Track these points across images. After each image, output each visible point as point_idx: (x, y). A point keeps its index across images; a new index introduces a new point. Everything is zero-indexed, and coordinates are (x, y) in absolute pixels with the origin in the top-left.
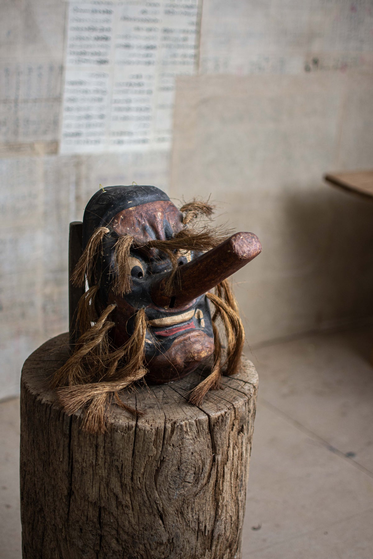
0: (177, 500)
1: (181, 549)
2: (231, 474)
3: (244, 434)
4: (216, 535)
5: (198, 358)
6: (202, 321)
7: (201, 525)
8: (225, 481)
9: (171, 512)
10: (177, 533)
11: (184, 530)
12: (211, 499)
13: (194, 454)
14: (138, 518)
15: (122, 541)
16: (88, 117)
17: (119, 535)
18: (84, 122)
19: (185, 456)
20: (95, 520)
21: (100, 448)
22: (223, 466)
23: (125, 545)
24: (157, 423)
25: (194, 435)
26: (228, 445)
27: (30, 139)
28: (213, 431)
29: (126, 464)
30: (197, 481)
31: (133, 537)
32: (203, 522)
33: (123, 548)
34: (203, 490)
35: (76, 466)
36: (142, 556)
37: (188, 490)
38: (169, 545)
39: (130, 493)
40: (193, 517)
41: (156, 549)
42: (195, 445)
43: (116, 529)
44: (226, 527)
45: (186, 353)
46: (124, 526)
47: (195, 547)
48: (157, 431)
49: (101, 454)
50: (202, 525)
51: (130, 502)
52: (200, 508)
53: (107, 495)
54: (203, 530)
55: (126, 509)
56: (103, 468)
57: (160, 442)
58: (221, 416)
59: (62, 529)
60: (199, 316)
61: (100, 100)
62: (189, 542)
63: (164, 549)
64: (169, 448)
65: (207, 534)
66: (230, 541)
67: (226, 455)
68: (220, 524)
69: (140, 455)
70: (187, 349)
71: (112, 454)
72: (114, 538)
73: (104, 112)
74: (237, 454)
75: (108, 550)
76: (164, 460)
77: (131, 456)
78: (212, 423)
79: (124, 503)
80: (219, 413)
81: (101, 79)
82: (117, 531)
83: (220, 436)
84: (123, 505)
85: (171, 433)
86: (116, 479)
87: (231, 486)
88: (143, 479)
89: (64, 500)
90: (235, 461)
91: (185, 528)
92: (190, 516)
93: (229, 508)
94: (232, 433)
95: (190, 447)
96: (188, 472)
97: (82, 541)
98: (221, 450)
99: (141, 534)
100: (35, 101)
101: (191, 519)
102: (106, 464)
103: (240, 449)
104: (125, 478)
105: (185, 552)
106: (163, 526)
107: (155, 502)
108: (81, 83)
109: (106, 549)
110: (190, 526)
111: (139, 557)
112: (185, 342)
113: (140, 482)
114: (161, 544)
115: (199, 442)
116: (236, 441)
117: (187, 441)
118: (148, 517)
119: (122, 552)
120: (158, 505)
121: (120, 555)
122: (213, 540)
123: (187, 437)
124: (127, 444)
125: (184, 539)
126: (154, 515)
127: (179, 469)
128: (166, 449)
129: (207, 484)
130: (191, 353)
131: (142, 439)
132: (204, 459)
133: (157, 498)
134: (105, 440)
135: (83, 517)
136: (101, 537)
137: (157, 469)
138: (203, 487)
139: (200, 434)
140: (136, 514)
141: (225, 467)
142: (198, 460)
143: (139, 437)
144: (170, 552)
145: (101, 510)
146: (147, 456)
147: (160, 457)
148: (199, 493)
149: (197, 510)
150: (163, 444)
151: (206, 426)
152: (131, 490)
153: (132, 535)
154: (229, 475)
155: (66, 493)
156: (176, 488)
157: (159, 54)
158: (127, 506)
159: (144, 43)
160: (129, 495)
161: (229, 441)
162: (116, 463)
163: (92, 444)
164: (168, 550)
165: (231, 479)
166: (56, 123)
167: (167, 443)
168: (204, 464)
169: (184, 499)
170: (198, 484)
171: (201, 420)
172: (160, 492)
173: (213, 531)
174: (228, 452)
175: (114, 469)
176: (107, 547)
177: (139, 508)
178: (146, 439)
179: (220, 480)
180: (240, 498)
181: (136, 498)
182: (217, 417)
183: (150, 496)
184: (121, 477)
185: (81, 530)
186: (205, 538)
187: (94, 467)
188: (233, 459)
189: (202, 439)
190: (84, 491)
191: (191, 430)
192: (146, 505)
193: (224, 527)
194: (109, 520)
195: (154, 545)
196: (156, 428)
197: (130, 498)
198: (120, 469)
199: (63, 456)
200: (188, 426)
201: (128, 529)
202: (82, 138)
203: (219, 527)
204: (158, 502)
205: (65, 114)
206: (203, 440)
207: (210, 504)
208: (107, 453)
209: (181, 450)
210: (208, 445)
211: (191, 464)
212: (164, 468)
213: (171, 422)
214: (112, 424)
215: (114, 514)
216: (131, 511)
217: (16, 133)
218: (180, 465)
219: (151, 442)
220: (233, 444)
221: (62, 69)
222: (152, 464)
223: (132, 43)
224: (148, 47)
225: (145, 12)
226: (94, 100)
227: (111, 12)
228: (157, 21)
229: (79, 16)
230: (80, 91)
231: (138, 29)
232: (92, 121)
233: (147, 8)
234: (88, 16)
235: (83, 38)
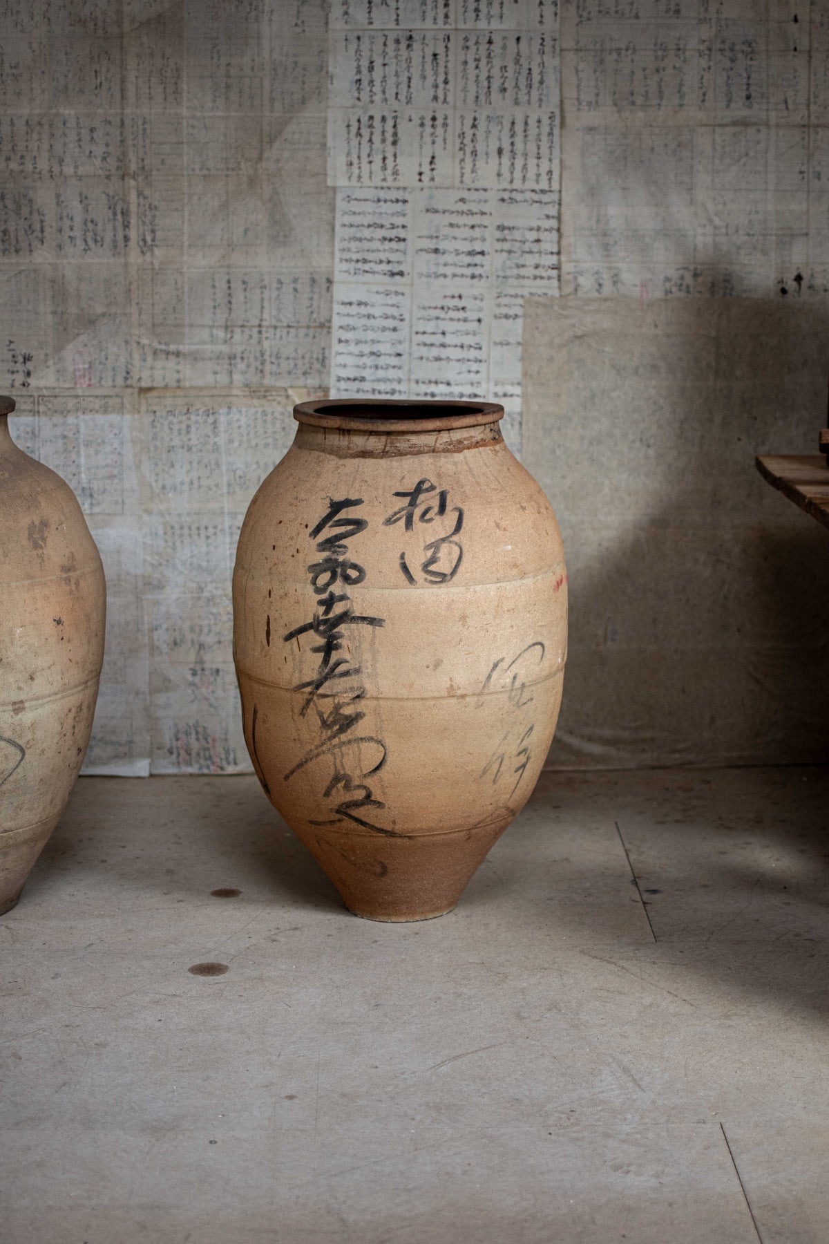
16: (374, 354)
18: (369, 361)
27: (281, 383)
61: (395, 329)
73: (399, 349)
81: (393, 300)
100: (288, 328)
108: (360, 304)
157: (491, 264)
159: (465, 246)
166: (323, 361)
202: (364, 386)
205: (336, 347)
217: (260, 372)
221: (329, 281)
223: (441, 246)
224: (470, 253)
225: (462, 200)
226: (384, 329)
227: (405, 201)
228: (483, 213)
229: (355, 206)
230: (359, 315)
231: (451, 225)
232: (382, 361)
233: (465, 194)
234: (369, 207)
235: (360, 240)
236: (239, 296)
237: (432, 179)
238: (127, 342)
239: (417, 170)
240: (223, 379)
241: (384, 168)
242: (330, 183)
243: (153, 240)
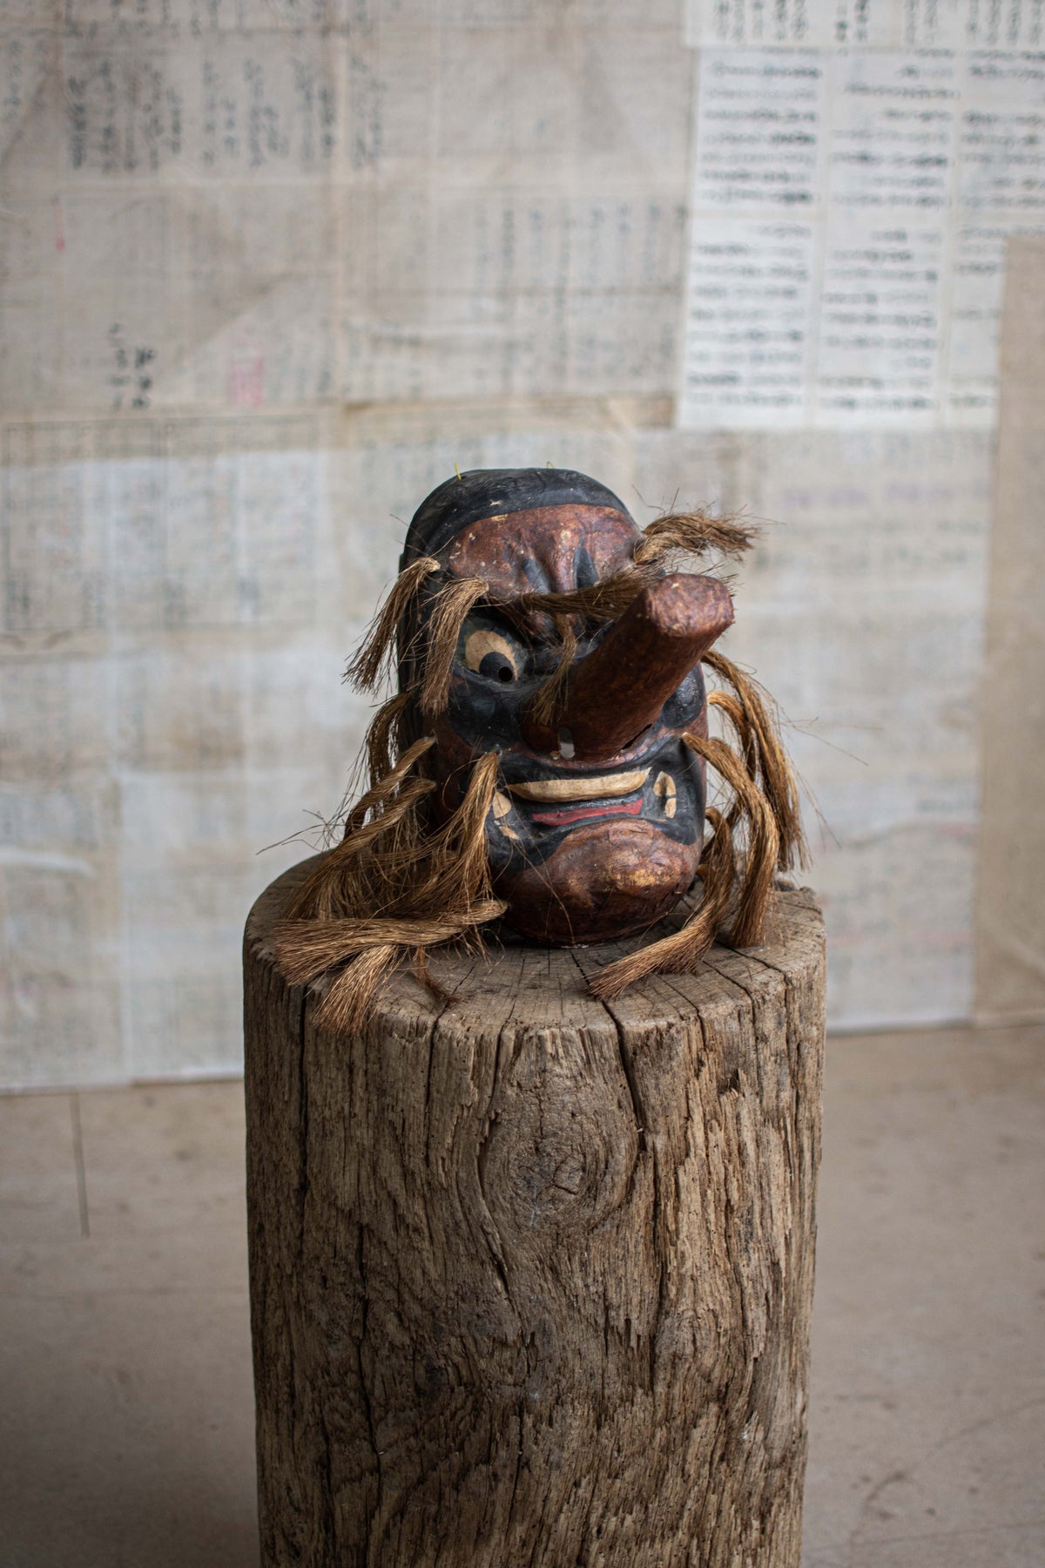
0: (539, 1232)
1: (559, 1368)
2: (704, 1195)
3: (744, 1096)
4: (664, 1355)
5: (625, 885)
6: (672, 802)
7: (613, 1313)
8: (685, 1209)
9: (525, 1261)
10: (543, 1323)
11: (564, 1319)
12: (641, 1248)
13: (579, 1118)
14: (445, 1264)
15: (410, 1320)
16: (756, 336)
17: (403, 1303)
18: (745, 348)
19: (551, 1117)
20: (351, 1257)
21: (358, 1074)
22: (675, 1168)
23: (416, 1332)
24: (484, 1026)
25: (575, 1069)
26: (685, 1114)
27: (594, 388)
28: (633, 1066)
29: (411, 1119)
30: (592, 1190)
31: (433, 1314)
32: (619, 1307)
33: (412, 1339)
34: (613, 1218)
35: (314, 1115)
36: (456, 1366)
37: (568, 1211)
38: (523, 1351)
39: (424, 1196)
40: (587, 1286)
41: (492, 1355)
42: (579, 1095)
43: (395, 1284)
44: (698, 1337)
45: (593, 870)
46: (412, 1280)
47: (600, 1371)
48: (480, 1045)
49: (360, 1090)
50: (618, 1314)
51: (424, 1221)
52: (606, 1265)
53: (374, 1194)
54: (622, 1331)
55: (415, 1237)
56: (364, 1125)
57: (486, 1071)
58: (655, 1032)
59: (291, 1276)
60: (664, 790)
61: (790, 293)
62: (580, 1354)
63: (512, 1358)
64: (509, 1092)
65: (633, 1343)
66: (716, 1383)
67: (682, 1138)
68: (676, 1324)
69: (442, 1100)
70: (598, 861)
71: (382, 1092)
72: (392, 1311)
73: (798, 326)
74: (722, 1144)
75: (379, 1341)
76: (499, 1120)
77: (423, 1100)
78: (629, 1047)
79: (409, 1220)
80: (650, 1024)
81: (791, 242)
82: (398, 1291)
83: (657, 1085)
84: (408, 1226)
85: (514, 1053)
86: (393, 1155)
87: (707, 1228)
88: (452, 1164)
89: (293, 1202)
90: (716, 1162)
91: (564, 1312)
92: (580, 1283)
93: (705, 1287)
94: (695, 1085)
95: (567, 1098)
96: (562, 1162)
97: (326, 1310)
98: (661, 1120)
99: (453, 1309)
100: (611, 291)
101: (582, 1292)
102: (371, 1114)
103: (733, 1134)
104: (410, 1156)
105: (571, 1380)
106: (504, 1295)
107: (482, 1227)
108: (735, 250)
109: (376, 1337)
110: (579, 1311)
111: (449, 1369)
112: (595, 842)
113: (444, 1170)
114: (504, 1344)
115: (592, 1089)
116: (714, 1107)
117: (556, 1079)
118: (466, 1267)
119: (411, 1351)
120: (490, 1237)
121: (406, 1359)
122: (656, 1366)
123: (557, 1070)
124: (413, 1068)
125: (565, 1343)
126: (482, 1263)
127: (537, 1149)
128: (502, 1092)
129: (625, 1207)
130: (606, 870)
131: (446, 1060)
132: (610, 1136)
133: (485, 1217)
134: (366, 1055)
135: (326, 1248)
136: (366, 1304)
137: (483, 1141)
138: (614, 1210)
139: (595, 1069)
140: (439, 1254)
141: (681, 1172)
142: (590, 1136)
143: (438, 1053)
144: (528, 1372)
145: (363, 1230)
146: (457, 1108)
147: (488, 1112)
148: (600, 1226)
149: (597, 1269)
150: (495, 1080)
151: (610, 1050)
152: (426, 1188)
153: (430, 1307)
154: (697, 1197)
155: (295, 1181)
156: (533, 1200)
157: (954, 180)
158: (416, 1230)
159: (913, 150)
160: (421, 1202)
161: (688, 1103)
162: (391, 1115)
163: (340, 1061)
164: (523, 1363)
165: (704, 1208)
166: (667, 348)
167: (503, 1078)
168: (610, 1150)
169: (558, 1234)
170: (595, 1200)
171: (594, 1033)
172: (493, 1203)
173: (653, 1339)
174: (686, 1132)
175: (386, 1131)
176: (378, 1333)
177: (444, 1239)
178: (454, 1062)
179: (666, 1205)
180: (745, 1271)
181: (438, 1211)
182: (642, 1032)
183: (469, 1209)
184: (402, 1152)
185: (325, 1279)
186: (630, 1354)
187: (347, 1118)
188: (707, 1156)
189: (600, 1081)
190: (327, 1180)
191: (567, 1052)
192: (460, 1231)
193: (689, 1337)
194: (379, 1261)
195: (485, 1345)
196: (479, 1036)
197: (425, 1208)
198: (399, 1132)
199: (290, 1089)
200: (559, 1041)
201: (422, 1289)
202: (740, 390)
203: (672, 1333)
204: (489, 1230)
205: (691, 325)
206: (602, 1085)
207: (641, 1263)
208: (371, 1088)
209: (540, 1101)
210: (619, 1102)
211: (569, 1143)
212: (497, 1141)
213: (518, 1028)
214: (382, 1015)
215: (389, 1246)
216: (426, 1244)
217: (559, 370)
218: (539, 1140)
219: (466, 1070)
220: (704, 1115)
221: (683, 212)
222: (471, 1126)
223: (875, 148)
224: (923, 162)
225: (911, 72)
226: (772, 293)
227: (814, 74)
228: (943, 94)
229: (731, 82)
230: (733, 270)
231: (892, 114)
232: (768, 347)
233: (913, 61)
234: (752, 83)
235: (734, 139)
236: (525, 239)
237: (861, 35)
238: (325, 324)
239: (835, 18)
240: (493, 384)
241: (781, 16)
242: (689, 39)
243: (377, 142)
